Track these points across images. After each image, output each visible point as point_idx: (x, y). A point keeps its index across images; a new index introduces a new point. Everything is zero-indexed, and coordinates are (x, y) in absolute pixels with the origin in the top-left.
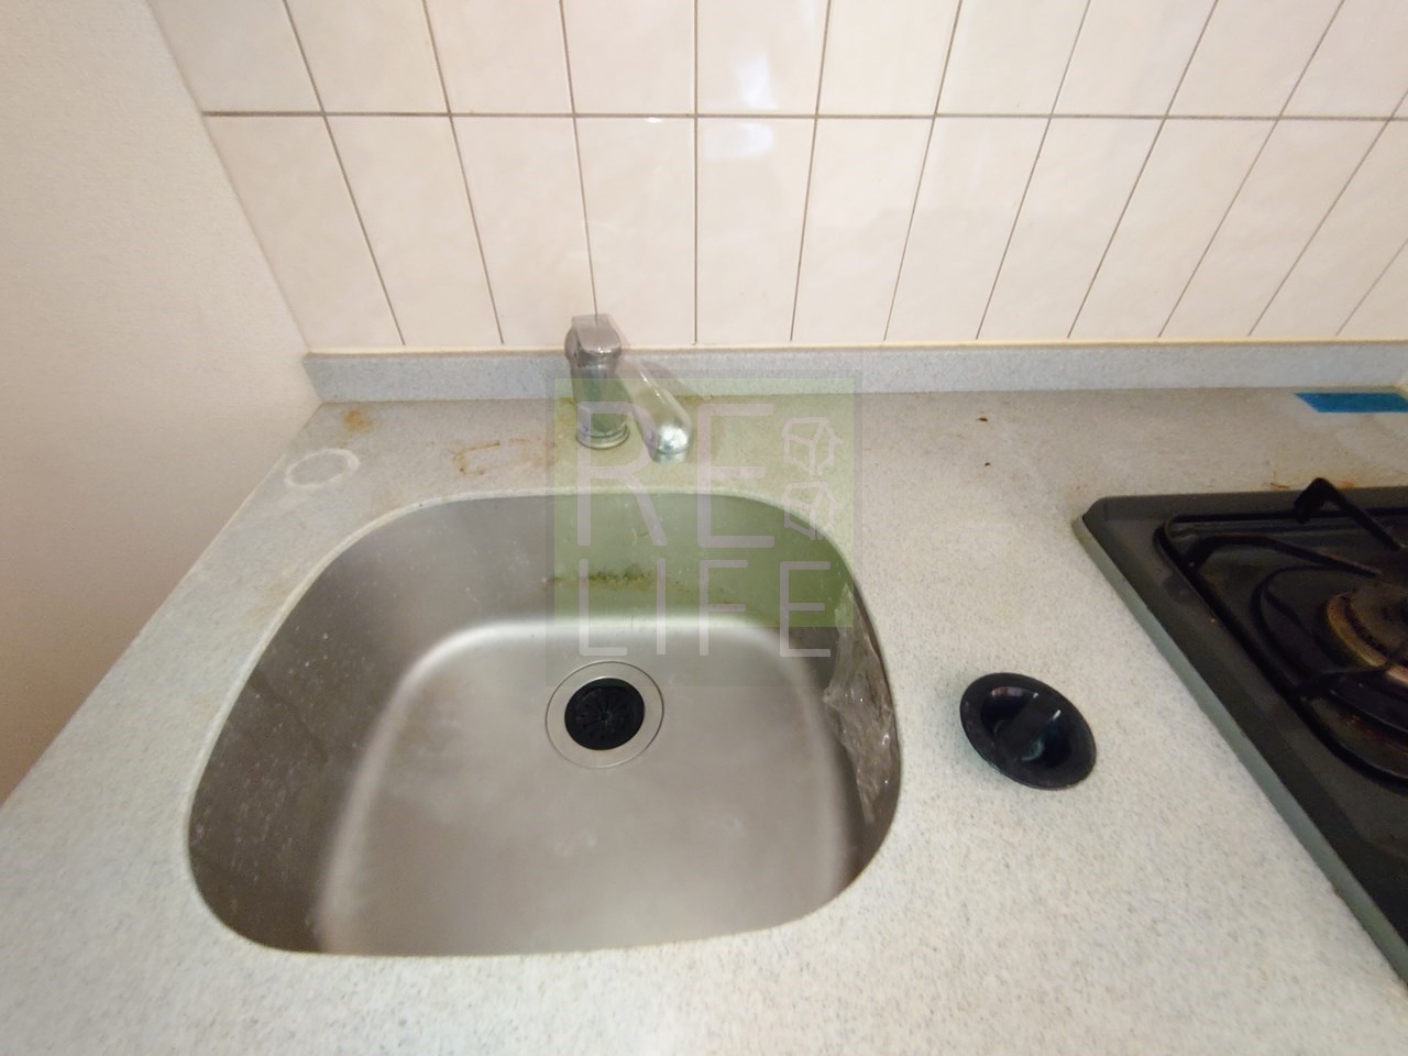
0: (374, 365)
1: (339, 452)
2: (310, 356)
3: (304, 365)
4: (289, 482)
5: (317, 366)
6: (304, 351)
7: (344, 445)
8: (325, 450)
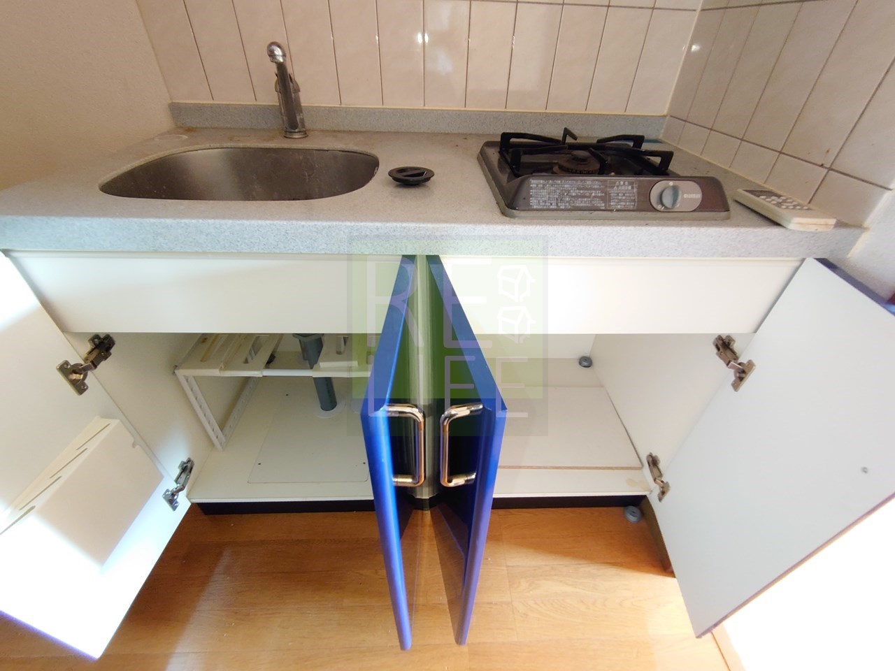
0: (200, 108)
2: (172, 103)
3: (169, 107)
6: (170, 102)
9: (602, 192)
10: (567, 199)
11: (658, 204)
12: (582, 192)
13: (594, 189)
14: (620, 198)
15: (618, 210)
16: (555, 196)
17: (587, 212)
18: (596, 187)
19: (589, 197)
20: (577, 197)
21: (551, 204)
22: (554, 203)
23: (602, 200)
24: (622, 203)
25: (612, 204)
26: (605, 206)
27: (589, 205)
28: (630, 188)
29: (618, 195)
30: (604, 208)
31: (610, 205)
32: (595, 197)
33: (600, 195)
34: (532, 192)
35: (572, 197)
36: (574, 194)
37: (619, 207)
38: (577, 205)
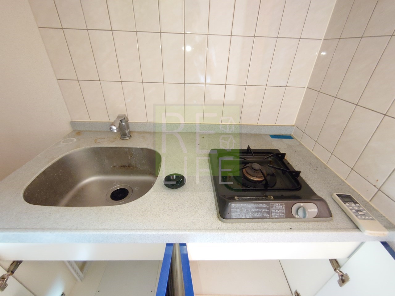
0: (84, 123)
1: (73, 138)
2: (72, 121)
3: (70, 123)
4: (61, 143)
5: (73, 124)
7: (74, 137)
8: (70, 138)
9: (268, 209)
10: (250, 213)
11: (296, 215)
12: (257, 209)
13: (264, 208)
14: (277, 212)
15: (276, 218)
16: (244, 212)
17: (261, 219)
18: (264, 207)
19: (261, 212)
20: (255, 212)
21: (242, 216)
22: (244, 215)
23: (268, 213)
24: (278, 215)
25: (273, 215)
26: (269, 216)
27: (261, 216)
28: (281, 207)
29: (276, 211)
30: (269, 217)
31: (272, 216)
32: (264, 212)
33: (266, 211)
34: (232, 210)
35: (253, 212)
36: (253, 211)
37: (276, 216)
38: (255, 216)
